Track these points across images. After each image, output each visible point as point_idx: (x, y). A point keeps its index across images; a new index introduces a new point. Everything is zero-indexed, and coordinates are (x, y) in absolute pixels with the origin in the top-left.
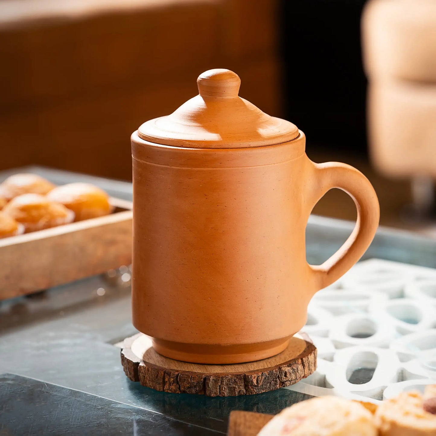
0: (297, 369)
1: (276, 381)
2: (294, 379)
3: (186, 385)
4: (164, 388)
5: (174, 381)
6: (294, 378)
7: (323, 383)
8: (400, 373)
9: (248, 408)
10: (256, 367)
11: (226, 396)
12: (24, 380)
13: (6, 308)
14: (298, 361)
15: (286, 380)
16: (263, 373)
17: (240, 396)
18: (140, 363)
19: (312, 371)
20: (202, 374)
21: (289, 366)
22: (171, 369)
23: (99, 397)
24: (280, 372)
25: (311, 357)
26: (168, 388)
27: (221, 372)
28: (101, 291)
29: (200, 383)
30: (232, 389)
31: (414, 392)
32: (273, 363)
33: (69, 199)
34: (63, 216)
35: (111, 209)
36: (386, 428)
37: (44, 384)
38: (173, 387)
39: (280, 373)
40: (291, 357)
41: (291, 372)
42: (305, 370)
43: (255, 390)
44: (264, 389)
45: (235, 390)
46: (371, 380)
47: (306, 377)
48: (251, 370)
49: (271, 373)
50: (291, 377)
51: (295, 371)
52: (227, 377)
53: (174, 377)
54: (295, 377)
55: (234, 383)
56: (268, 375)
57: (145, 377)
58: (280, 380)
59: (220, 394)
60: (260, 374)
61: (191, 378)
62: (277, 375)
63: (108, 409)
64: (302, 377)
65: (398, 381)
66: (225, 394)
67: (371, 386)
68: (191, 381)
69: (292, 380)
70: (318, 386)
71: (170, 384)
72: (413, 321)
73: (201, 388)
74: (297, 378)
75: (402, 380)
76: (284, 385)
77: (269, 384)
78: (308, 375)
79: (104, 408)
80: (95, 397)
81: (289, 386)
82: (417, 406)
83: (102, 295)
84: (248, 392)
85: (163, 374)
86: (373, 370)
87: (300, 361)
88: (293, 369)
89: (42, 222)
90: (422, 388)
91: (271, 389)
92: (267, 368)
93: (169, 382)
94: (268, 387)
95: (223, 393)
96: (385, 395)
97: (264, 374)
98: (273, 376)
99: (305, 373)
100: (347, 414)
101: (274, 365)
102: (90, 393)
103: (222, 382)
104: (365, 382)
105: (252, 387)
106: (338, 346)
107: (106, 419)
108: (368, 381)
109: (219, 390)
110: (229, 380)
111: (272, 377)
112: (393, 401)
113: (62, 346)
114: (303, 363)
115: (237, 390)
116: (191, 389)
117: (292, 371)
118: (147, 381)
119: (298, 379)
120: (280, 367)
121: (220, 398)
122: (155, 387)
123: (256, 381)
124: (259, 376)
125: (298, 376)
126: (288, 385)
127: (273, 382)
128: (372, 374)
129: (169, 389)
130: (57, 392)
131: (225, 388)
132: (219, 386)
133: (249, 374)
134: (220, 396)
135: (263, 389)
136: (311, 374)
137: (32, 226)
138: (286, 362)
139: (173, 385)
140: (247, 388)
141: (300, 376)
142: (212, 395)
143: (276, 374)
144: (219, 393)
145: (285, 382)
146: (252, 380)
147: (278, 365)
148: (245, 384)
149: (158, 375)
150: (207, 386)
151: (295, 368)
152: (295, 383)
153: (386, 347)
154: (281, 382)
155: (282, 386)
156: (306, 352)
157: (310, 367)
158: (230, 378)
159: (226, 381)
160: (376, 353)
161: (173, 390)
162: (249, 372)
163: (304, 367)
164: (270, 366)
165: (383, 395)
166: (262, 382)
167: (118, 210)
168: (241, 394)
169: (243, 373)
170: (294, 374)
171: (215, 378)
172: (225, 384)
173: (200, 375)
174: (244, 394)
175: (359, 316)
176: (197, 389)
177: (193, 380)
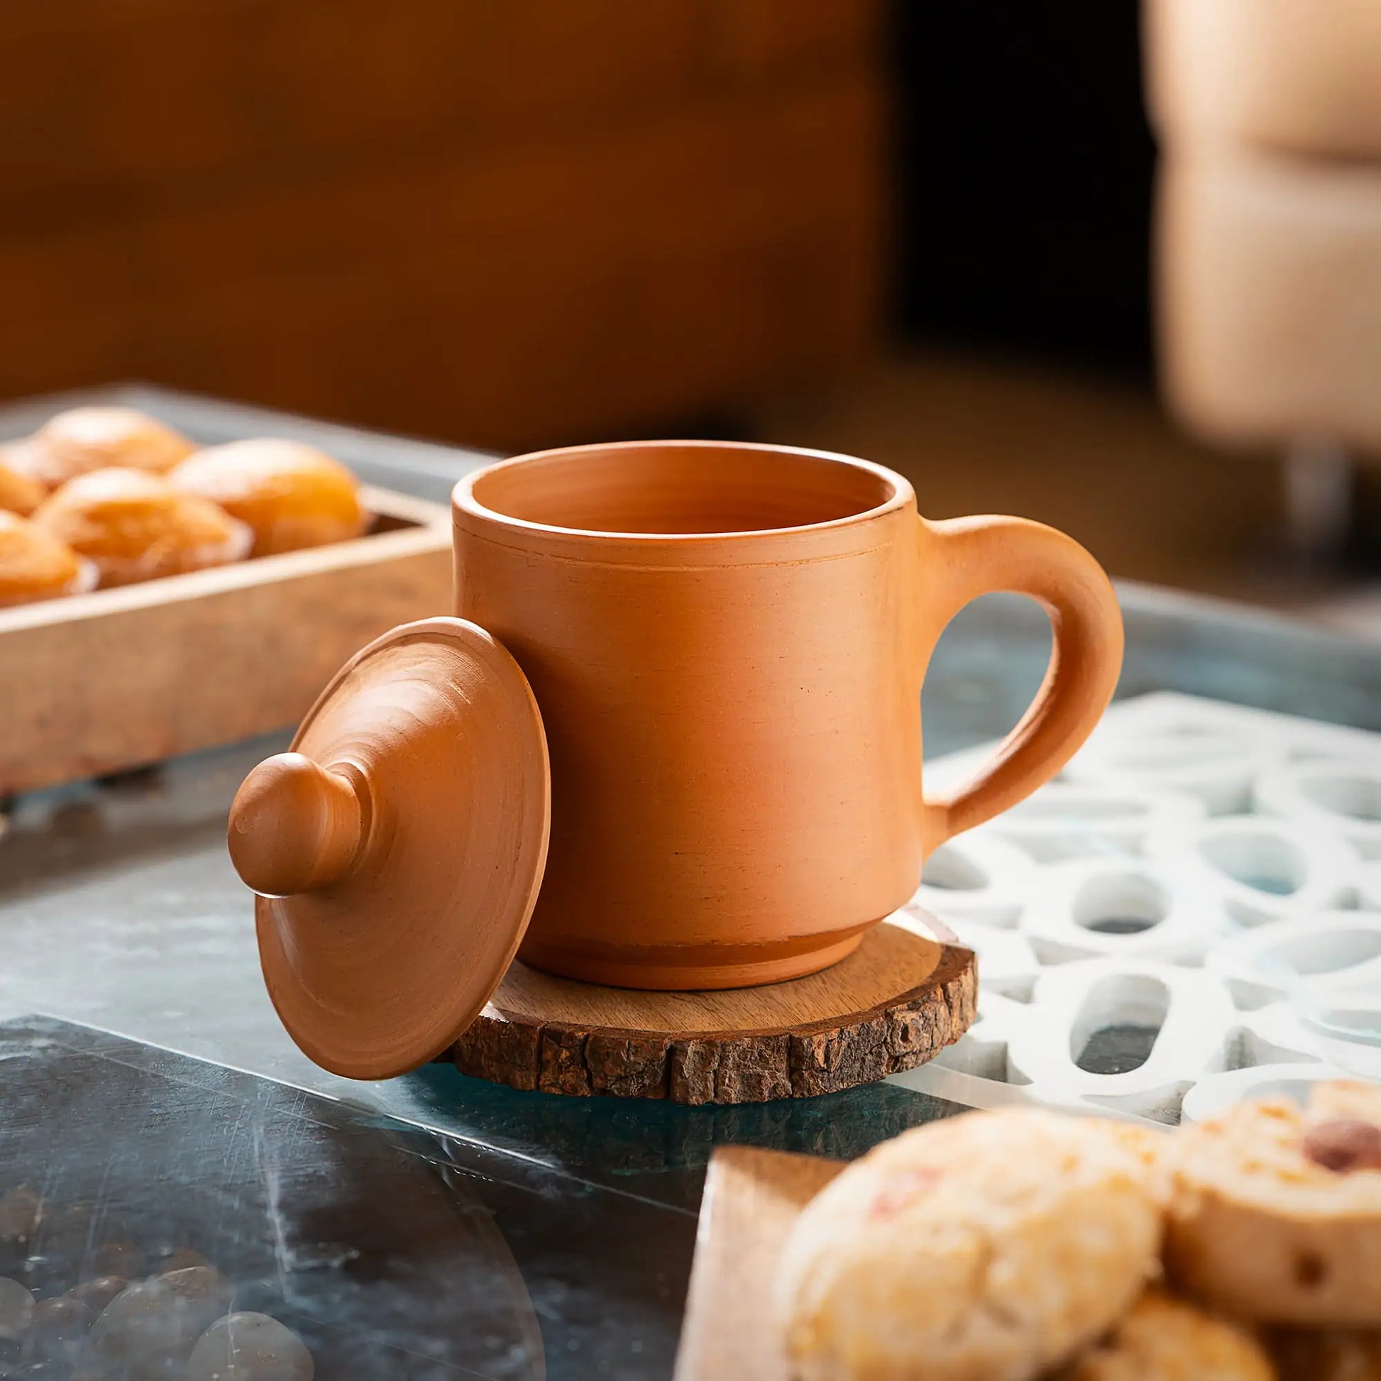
0: (936, 1015)
1: (879, 1055)
2: (927, 1049)
3: (612, 1070)
4: (540, 1080)
5: (571, 1058)
6: (926, 1043)
7: (1000, 1069)
8: (1233, 1043)
10: (815, 1012)
11: (734, 1102)
12: (88, 1037)
13: (33, 814)
14: (935, 992)
15: (904, 1051)
16: (842, 1031)
17: (776, 1102)
19: (968, 1021)
20: (662, 1036)
21: (914, 1007)
22: (561, 1023)
24: (889, 1027)
25: (966, 981)
26: (552, 1081)
27: (715, 1030)
29: (656, 1063)
30: (754, 1082)
31: (1276, 1101)
32: (867, 999)
33: (236, 489)
34: (218, 539)
35: (365, 519)
36: (1188, 1209)
38: (568, 1078)
39: (890, 1030)
40: (910, 980)
41: (920, 1027)
42: (954, 1020)
43: (820, 1082)
44: (845, 1080)
45: (761, 1084)
47: (956, 1040)
48: (805, 1022)
49: (865, 1032)
50: (920, 1042)
51: (931, 1023)
52: (737, 1045)
53: (571, 1047)
54: (930, 1042)
55: (758, 1063)
56: (858, 1035)
58: (889, 1053)
59: (715, 1096)
60: (835, 1034)
61: (628, 1050)
62: (881, 1035)
64: (946, 1040)
65: (1230, 1068)
66: (733, 1096)
68: (628, 1058)
69: (920, 1051)
71: (559, 1067)
72: (1279, 886)
73: (659, 1079)
74: (935, 1045)
75: (1242, 1065)
76: (899, 1065)
77: (858, 1065)
78: (960, 1036)
81: (912, 1068)
82: (1284, 1144)
84: (801, 1088)
85: (536, 1037)
87: (940, 991)
88: (926, 1019)
89: (153, 557)
90: (1300, 1090)
91: (865, 1079)
92: (849, 1016)
93: (557, 1061)
94: (855, 1073)
95: (726, 1092)
96: (1187, 1107)
97: (847, 1034)
98: (871, 1039)
99: (953, 1028)
101: (870, 1008)
103: (723, 1059)
105: (811, 1072)
108: (1137, 1067)
109: (712, 1083)
110: (744, 1054)
111: (869, 1041)
112: (1213, 1128)
113: (206, 934)
114: (947, 999)
115: (768, 1082)
116: (626, 1083)
117: (922, 1023)
118: (483, 1061)
119: (936, 1048)
120: (888, 1011)
121: (716, 1110)
122: (508, 1077)
123: (823, 1056)
124: (832, 1040)
125: (937, 1039)
126: (910, 1066)
127: (869, 1057)
129: (558, 1083)
130: (185, 1075)
131: (730, 1077)
132: (715, 1072)
133: (801, 1035)
134: (717, 1101)
135: (842, 1079)
136: (965, 1032)
137: (122, 567)
138: (902, 996)
139: (569, 1072)
140: (796, 1077)
141: (943, 1038)
142: (693, 1100)
143: (878, 1034)
144: (713, 1094)
145: (904, 1056)
146: (813, 1052)
147: (880, 1007)
148: (790, 1066)
149: (518, 1041)
150: (675, 1074)
151: (931, 1015)
152: (927, 1061)
153: (1194, 962)
154: (891, 1057)
155: (893, 1068)
156: (947, 967)
157: (964, 1010)
158: (745, 1046)
159: (736, 1056)
160: (1164, 980)
161: (568, 1087)
162: (801, 1029)
163: (950, 1013)
164: (858, 1010)
165: (1180, 1109)
166: (839, 1059)
167: (385, 524)
168: (779, 1096)
169: (783, 1032)
170: (926, 1033)
171: (700, 1049)
172: (731, 1066)
173: (654, 1041)
174: (787, 1094)
175: (1116, 865)
176: (647, 1082)
177: (635, 1054)
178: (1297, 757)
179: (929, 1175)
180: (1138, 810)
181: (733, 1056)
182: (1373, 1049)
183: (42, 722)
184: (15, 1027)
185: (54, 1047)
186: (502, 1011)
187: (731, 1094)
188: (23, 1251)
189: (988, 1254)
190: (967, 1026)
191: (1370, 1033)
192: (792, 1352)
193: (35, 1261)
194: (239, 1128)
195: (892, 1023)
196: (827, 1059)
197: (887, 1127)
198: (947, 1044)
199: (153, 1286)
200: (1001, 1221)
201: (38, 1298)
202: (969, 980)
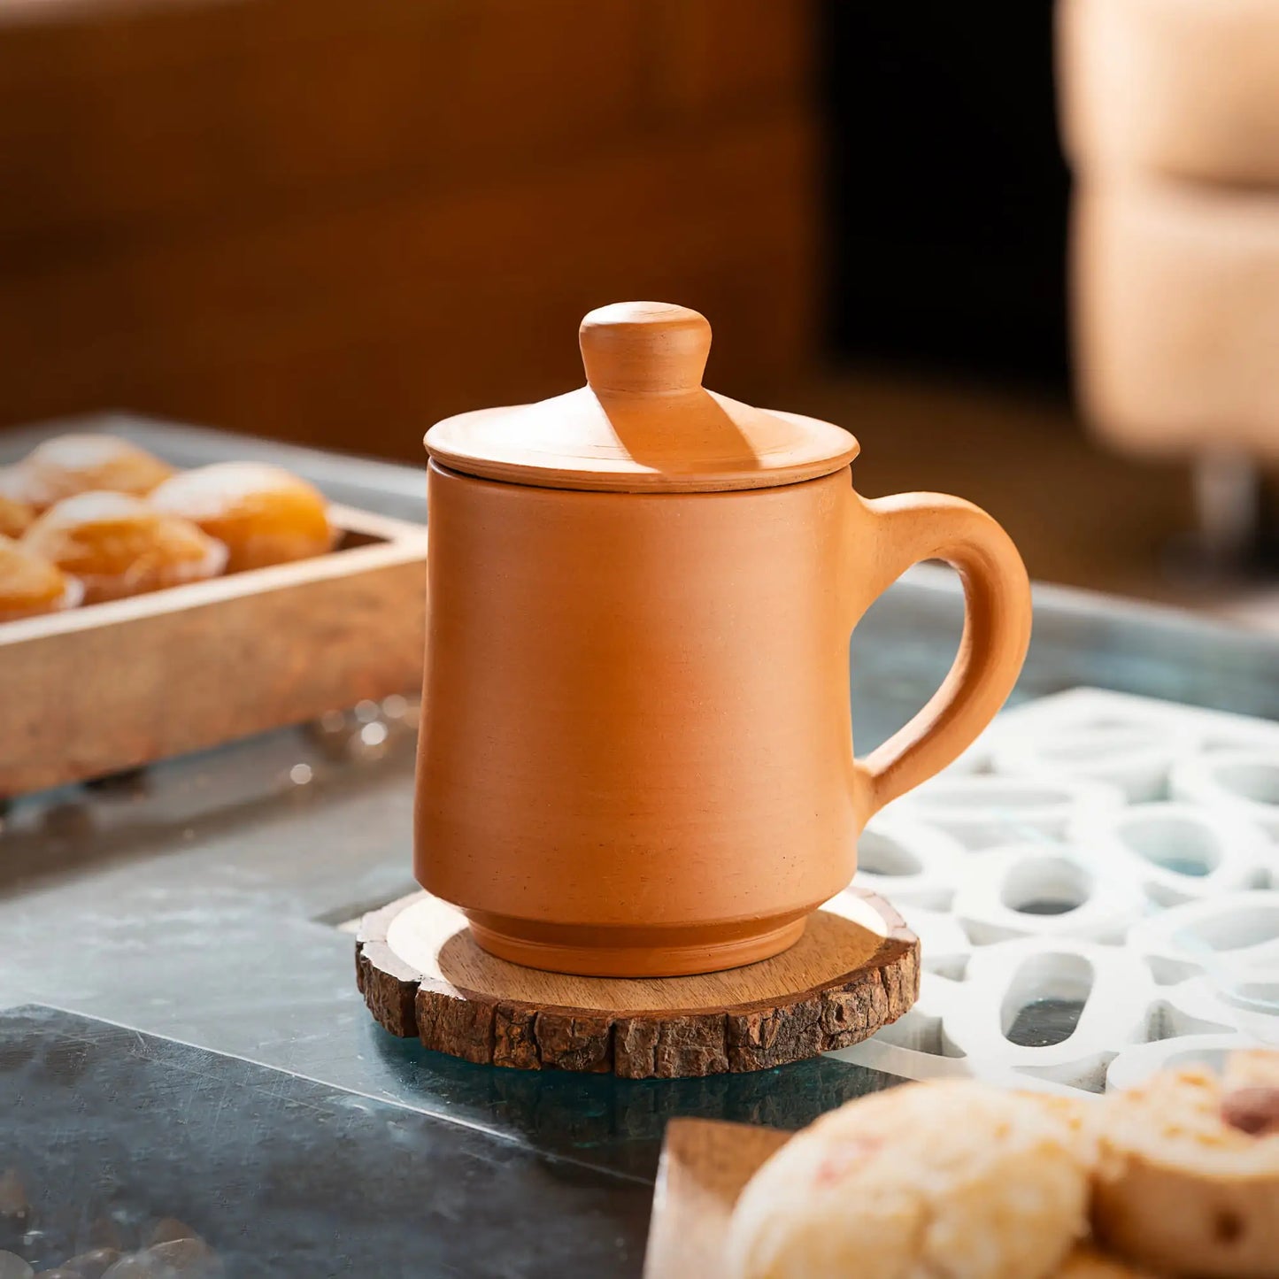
0: (871, 996)
1: (814, 1033)
2: (863, 1028)
3: (558, 1045)
4: (493, 1054)
5: (522, 1035)
6: (861, 1022)
7: (935, 1043)
8: (1154, 1015)
9: (733, 1112)
10: (755, 993)
11: (673, 1076)
12: (81, 1024)
13: (26, 816)
14: (872, 975)
15: (839, 1030)
16: (777, 1010)
17: (714, 1076)
18: (420, 983)
19: (908, 1002)
20: (606, 1014)
21: (849, 988)
22: (513, 1001)
23: (295, 1074)
24: (823, 1007)
25: (906, 964)
26: (505, 1055)
27: (657, 1009)
28: (301, 773)
29: (599, 1039)
30: (692, 1057)
31: (1196, 1069)
32: (803, 982)
33: (212, 509)
34: (196, 557)
35: (333, 535)
36: (1114, 1172)
37: (137, 1037)
38: (520, 1052)
39: (825, 1011)
40: (851, 964)
41: (855, 1008)
42: (892, 1001)
43: (756, 1059)
44: (780, 1056)
45: (699, 1059)
46: (1073, 1035)
47: (894, 1020)
48: (743, 1002)
49: (800, 1011)
50: (855, 1022)
51: (866, 1003)
52: (675, 1023)
53: (521, 1024)
54: (866, 1021)
55: (696, 1040)
56: (793, 1014)
57: (437, 1025)
58: (824, 1032)
59: (655, 1071)
60: (770, 1013)
61: (573, 1027)
62: (816, 1014)
63: (317, 1110)
64: (884, 1020)
65: (1151, 1039)
66: (672, 1071)
67: (1073, 1051)
68: (573, 1034)
69: (856, 1030)
70: (921, 1051)
71: (511, 1042)
72: (1195, 867)
73: (603, 1055)
74: (871, 1025)
75: (1162, 1036)
76: (834, 1043)
77: (793, 1042)
78: (899, 1016)
79: (307, 1107)
80: (282, 1074)
81: (848, 1045)
82: (1202, 1110)
83: (304, 783)
84: (737, 1064)
85: (490, 1014)
86: (1078, 1006)
87: (877, 974)
88: (861, 1000)
89: (134, 574)
90: (1217, 1058)
91: (800, 1056)
92: (787, 996)
93: (509, 1036)
94: (790, 1050)
95: (666, 1067)
96: (1111, 1076)
97: (781, 1013)
98: (805, 1018)
99: (891, 1009)
100: (1003, 1133)
101: (806, 989)
102: (266, 1062)
103: (662, 1036)
105: (747, 1049)
106: (978, 935)
108: (1064, 1039)
109: (653, 1059)
110: (682, 1032)
111: (804, 1021)
112: (1136, 1096)
113: (190, 927)
114: (885, 982)
115: (705, 1060)
116: (573, 1057)
117: (857, 1003)
118: (443, 1036)
119: (872, 1027)
120: (824, 992)
121: (657, 1084)
122: (465, 1051)
123: (758, 1034)
124: (766, 1020)
125: (873, 1018)
126: (845, 1044)
127: (804, 1035)
129: (509, 1057)
130: (172, 1059)
131: (669, 1054)
132: (655, 1048)
133: (738, 1014)
134: (658, 1076)
135: (777, 1056)
136: (906, 1012)
137: (106, 584)
138: (839, 978)
139: (520, 1047)
140: (732, 1053)
141: (879, 1019)
142: (635, 1074)
143: (812, 1013)
144: (653, 1069)
145: (839, 1034)
146: (748, 1030)
147: (817, 988)
148: (727, 1043)
149: (474, 1018)
150: (618, 1050)
151: (866, 996)
152: (864, 1039)
153: (1117, 940)
154: (827, 1036)
155: (829, 1046)
156: (889, 951)
157: (903, 992)
158: (684, 1024)
159: (675, 1033)
160: (1088, 957)
161: (519, 1061)
162: (738, 1008)
163: (887, 994)
164: (796, 990)
165: (1105, 1079)
166: (774, 1036)
167: (352, 540)
168: (717, 1071)
169: (721, 1011)
170: (862, 1013)
171: (641, 1026)
172: (670, 1042)
173: (597, 1018)
174: (725, 1069)
175: (1040, 851)
176: (591, 1057)
177: (579, 1031)
178: (1210, 746)
179: (870, 1144)
180: (1062, 798)
181: (671, 1034)
182: (1271, 1018)
183: (33, 730)
184: (12, 1016)
186: (461, 990)
187: (669, 1069)
188: (21, 1225)
189: (927, 1216)
190: (908, 1007)
193: (32, 1235)
194: (223, 1108)
195: (827, 1004)
196: (762, 1037)
197: (824, 1101)
198: (885, 1023)
199: (144, 1258)
200: (939, 1185)
201: (37, 1269)
202: (908, 963)
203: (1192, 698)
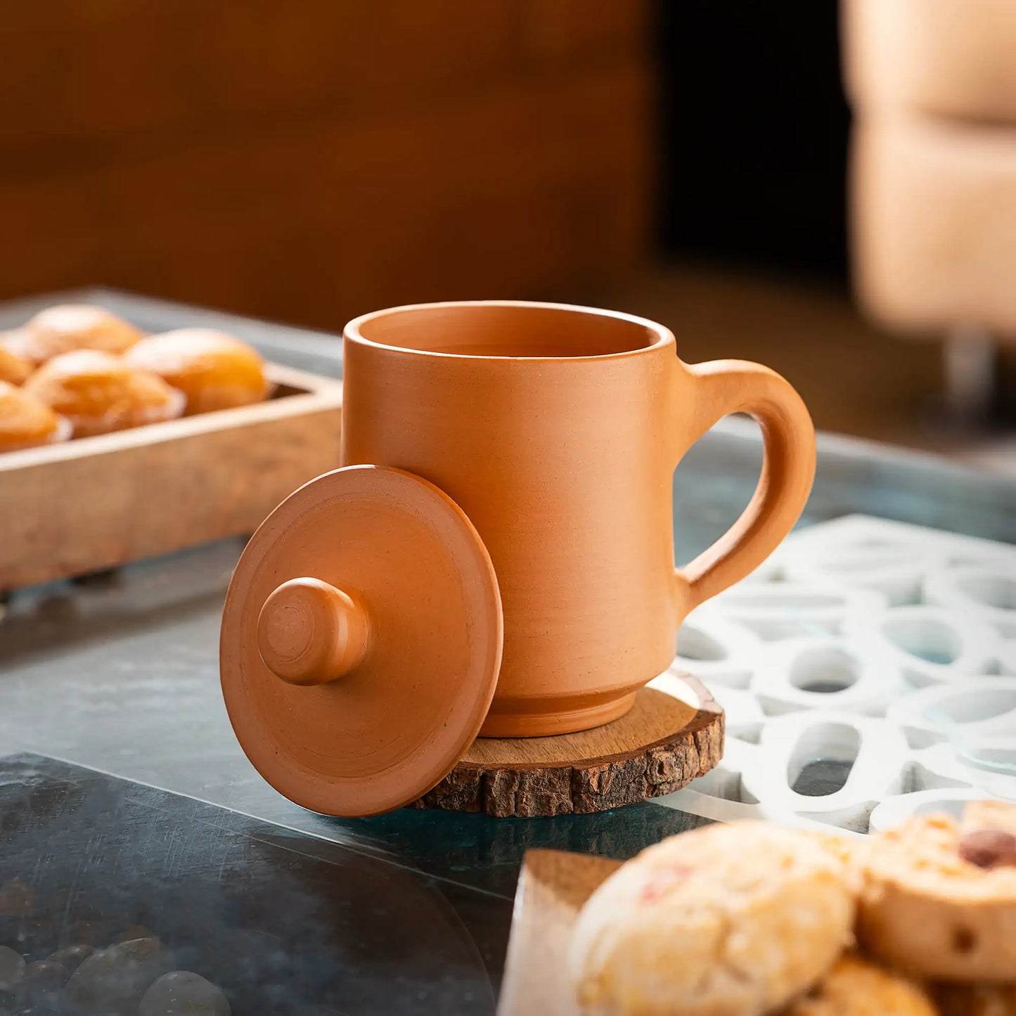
0: (686, 755)
1: (640, 783)
2: (679, 780)
3: (440, 790)
6: (678, 775)
7: (736, 792)
8: (907, 773)
9: (577, 845)
10: (595, 751)
11: (529, 815)
12: (64, 769)
13: (25, 605)
14: (687, 738)
15: (661, 781)
16: (612, 765)
17: (562, 816)
19: (714, 760)
20: (477, 766)
21: (669, 748)
23: (232, 810)
24: (648, 763)
25: (714, 730)
27: (518, 762)
29: (472, 786)
30: (544, 801)
31: (940, 816)
32: (632, 742)
33: (173, 365)
34: (160, 403)
35: (268, 388)
36: (874, 895)
39: (650, 766)
40: (670, 729)
41: (673, 764)
42: (702, 759)
43: (595, 803)
44: (614, 801)
45: (550, 803)
46: (844, 788)
47: (703, 774)
48: (585, 758)
49: (630, 766)
50: (673, 775)
51: (682, 760)
52: (532, 774)
54: (682, 775)
55: (548, 788)
56: (624, 769)
58: (648, 783)
60: (606, 767)
61: (451, 776)
62: (642, 768)
63: (250, 838)
64: (695, 773)
65: (905, 791)
66: (529, 811)
67: (844, 801)
68: (451, 782)
69: (673, 781)
70: (725, 798)
72: (940, 656)
73: (475, 797)
74: (685, 777)
75: (914, 790)
76: (656, 791)
77: (624, 790)
78: (708, 771)
79: (242, 836)
80: (223, 810)
81: (667, 793)
82: (944, 847)
84: (580, 806)
86: (848, 765)
87: (691, 737)
88: (678, 758)
89: (112, 416)
90: (957, 808)
91: (630, 801)
92: (619, 754)
94: (622, 797)
95: (524, 809)
96: (874, 821)
97: (615, 767)
98: (634, 771)
99: (702, 765)
100: (788, 863)
101: (635, 749)
102: (210, 801)
103: (522, 784)
104: (830, 791)
105: (588, 796)
106: (771, 708)
107: (246, 861)
108: (837, 790)
109: (513, 802)
110: (537, 781)
111: (633, 773)
112: (892, 836)
114: (697, 744)
115: (555, 803)
116: (451, 800)
117: (675, 760)
119: (686, 779)
120: (649, 751)
121: (517, 821)
123: (597, 783)
124: (603, 772)
125: (687, 772)
126: (665, 792)
127: (633, 785)
128: (845, 775)
130: (136, 797)
131: (527, 797)
132: (515, 793)
133: (581, 767)
134: (518, 815)
135: (612, 801)
136: (712, 768)
137: (90, 423)
138: (661, 741)
140: (576, 798)
141: (692, 773)
142: (499, 814)
143: (640, 768)
144: (514, 810)
145: (660, 785)
146: (589, 780)
147: (644, 748)
148: (572, 790)
150: (486, 794)
151: (682, 754)
152: (679, 789)
153: (878, 713)
154: (650, 785)
155: (652, 794)
156: (700, 720)
157: (711, 752)
158: (538, 775)
159: (531, 782)
160: (857, 726)
162: (581, 763)
163: (699, 753)
164: (627, 750)
165: (869, 823)
166: (609, 785)
167: (283, 391)
168: (564, 812)
169: (568, 765)
170: (678, 768)
171: (505, 776)
172: (527, 789)
173: (470, 769)
174: (570, 811)
175: (819, 642)
176: (466, 800)
177: (456, 779)
178: (955, 562)
179: (684, 871)
180: (837, 601)
181: (529, 782)
183: (30, 537)
184: (11, 762)
185: (39, 776)
187: (527, 810)
189: (727, 928)
190: (714, 764)
191: (1008, 766)
192: (583, 1001)
193: (24, 934)
194: (175, 836)
195: (651, 760)
196: (600, 786)
197: (648, 837)
198: (696, 776)
199: (112, 952)
200: (737, 904)
201: (28, 961)
202: (715, 730)
203: (940, 524)
